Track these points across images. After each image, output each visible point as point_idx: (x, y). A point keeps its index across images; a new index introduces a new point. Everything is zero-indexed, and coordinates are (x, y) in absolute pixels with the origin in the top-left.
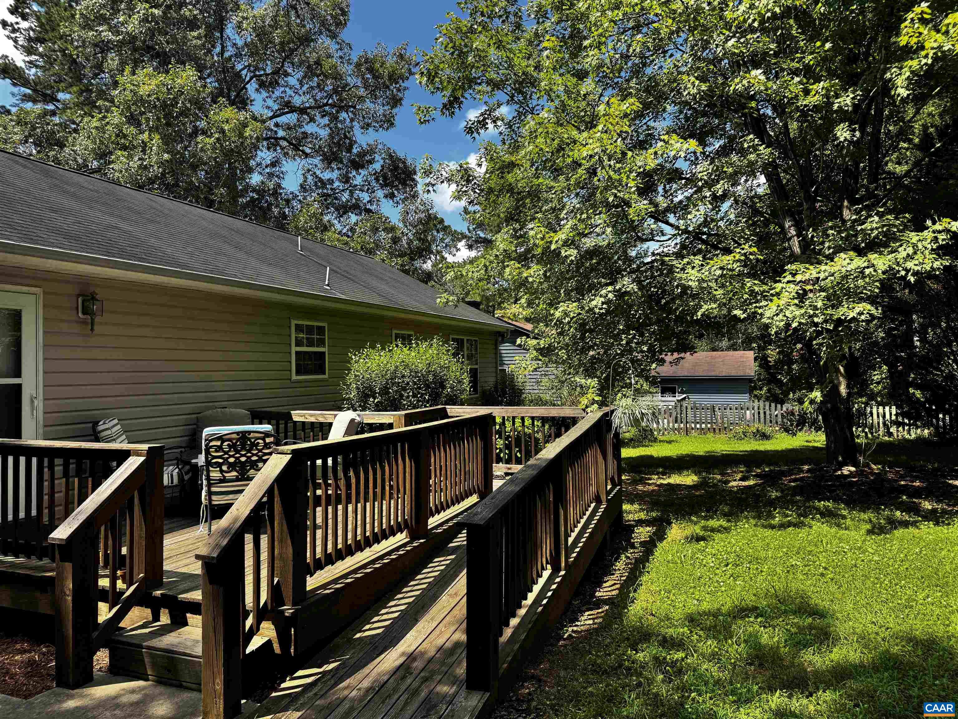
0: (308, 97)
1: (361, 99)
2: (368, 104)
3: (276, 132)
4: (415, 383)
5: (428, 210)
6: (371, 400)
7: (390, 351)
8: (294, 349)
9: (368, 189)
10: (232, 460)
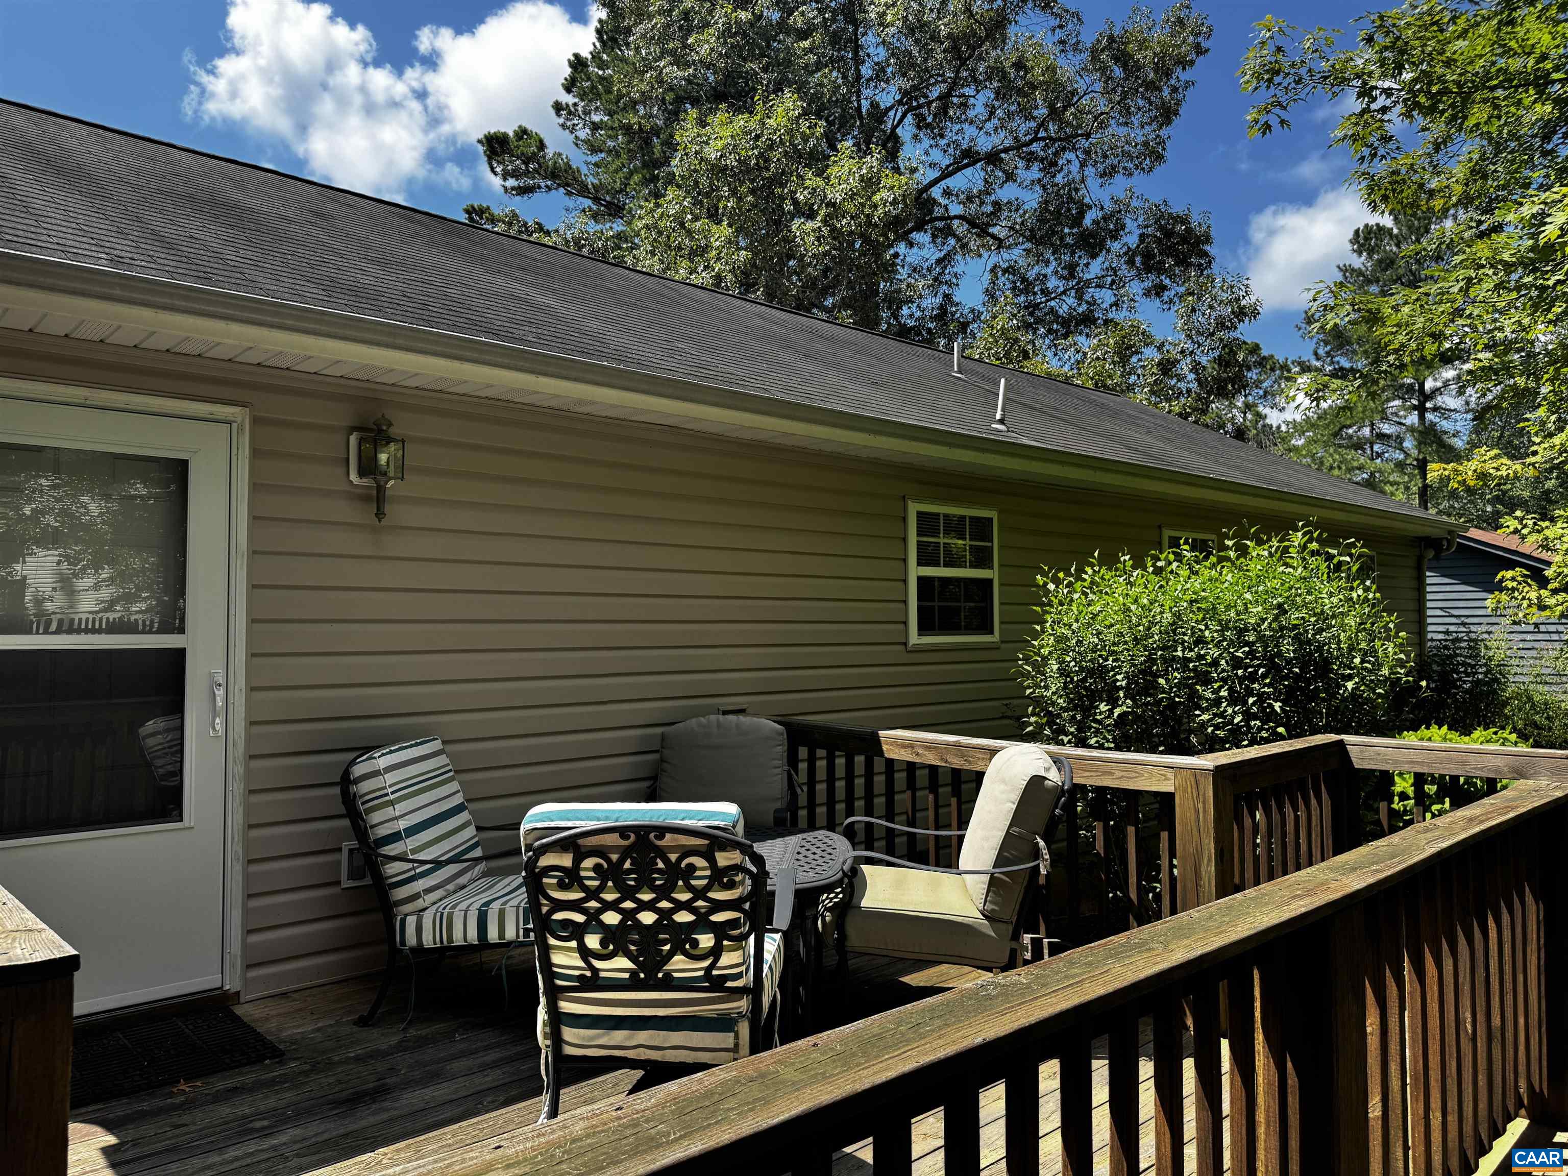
0: (1002, 134)
1: (1101, 122)
2: (1115, 130)
3: (946, 206)
4: (1236, 663)
5: (1238, 300)
6: (1103, 707)
7: (1158, 571)
8: (915, 571)
9: (1113, 282)
10: (611, 918)
